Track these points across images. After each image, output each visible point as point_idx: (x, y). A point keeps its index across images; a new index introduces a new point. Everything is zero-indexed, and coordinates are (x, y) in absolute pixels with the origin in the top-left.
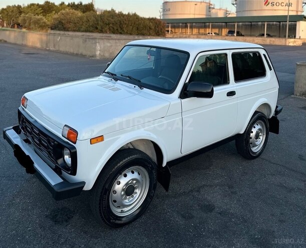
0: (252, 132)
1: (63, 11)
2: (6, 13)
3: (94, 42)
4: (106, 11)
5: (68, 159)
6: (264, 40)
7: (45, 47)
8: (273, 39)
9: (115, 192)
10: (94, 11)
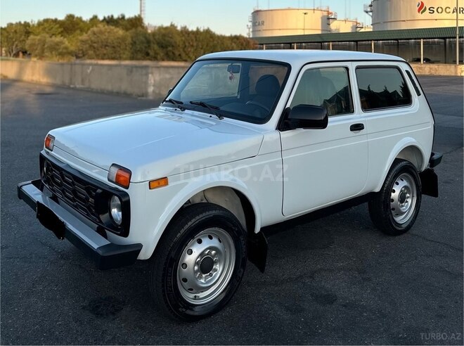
0: (394, 191)
1: (95, 29)
2: (6, 34)
3: (144, 72)
4: (161, 28)
5: (116, 212)
6: (420, 68)
7: (67, 84)
8: (434, 66)
9: (185, 265)
10: (143, 27)
